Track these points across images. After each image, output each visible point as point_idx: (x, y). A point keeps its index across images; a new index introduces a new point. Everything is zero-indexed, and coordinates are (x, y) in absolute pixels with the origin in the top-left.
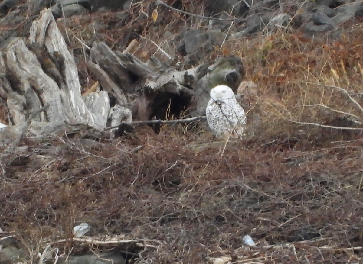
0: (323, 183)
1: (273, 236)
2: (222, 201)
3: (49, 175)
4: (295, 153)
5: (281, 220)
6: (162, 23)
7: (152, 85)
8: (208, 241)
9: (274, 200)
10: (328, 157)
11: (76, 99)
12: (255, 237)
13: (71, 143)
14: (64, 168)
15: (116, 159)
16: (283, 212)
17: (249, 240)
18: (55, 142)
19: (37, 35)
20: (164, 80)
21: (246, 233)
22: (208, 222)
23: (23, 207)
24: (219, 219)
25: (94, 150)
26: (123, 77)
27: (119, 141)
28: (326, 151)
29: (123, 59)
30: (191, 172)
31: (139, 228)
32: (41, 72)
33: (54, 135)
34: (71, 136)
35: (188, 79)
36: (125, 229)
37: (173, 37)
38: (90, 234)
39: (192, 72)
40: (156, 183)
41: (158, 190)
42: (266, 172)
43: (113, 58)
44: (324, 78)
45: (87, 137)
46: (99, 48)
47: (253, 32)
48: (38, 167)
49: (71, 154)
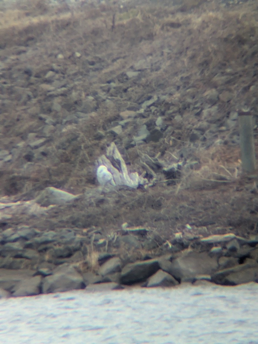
0: (216, 203)
1: (198, 224)
2: (178, 211)
3: (112, 205)
4: (205, 192)
5: (201, 218)
6: (173, 146)
7: (166, 169)
8: (173, 227)
9: (198, 210)
10: (218, 193)
11: (126, 176)
12: (191, 225)
13: (120, 193)
14: (117, 202)
15: (137, 197)
16: (201, 215)
17: (188, 226)
18: (114, 192)
19: (110, 152)
20: (170, 167)
21: (187, 223)
22: (172, 220)
23: (102, 218)
24: (177, 219)
25: (130, 195)
26: (155, 167)
27: (138, 191)
28: (217, 190)
29: (155, 160)
30: (166, 201)
31: (147, 224)
32: (112, 166)
33: (114, 190)
34: (120, 190)
35: (179, 167)
36: (141, 224)
37: (178, 151)
38: (128, 227)
39: (180, 163)
40: (152, 206)
41: (153, 208)
42: (194, 199)
43: (151, 160)
44: (236, 163)
45: (127, 190)
46: (145, 157)
47: (208, 147)
48: (107, 202)
49: (120, 197)
